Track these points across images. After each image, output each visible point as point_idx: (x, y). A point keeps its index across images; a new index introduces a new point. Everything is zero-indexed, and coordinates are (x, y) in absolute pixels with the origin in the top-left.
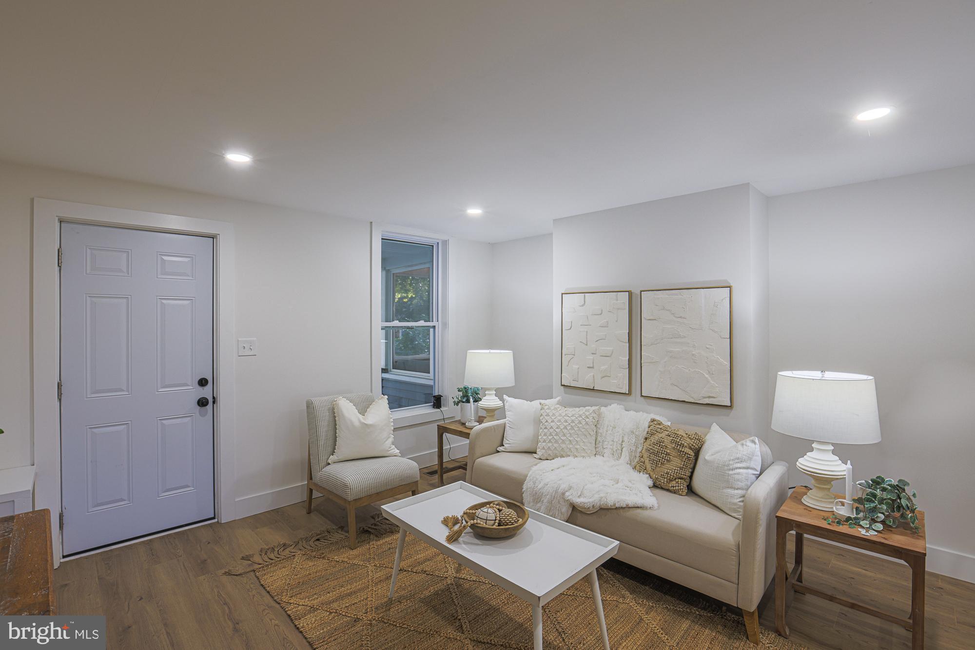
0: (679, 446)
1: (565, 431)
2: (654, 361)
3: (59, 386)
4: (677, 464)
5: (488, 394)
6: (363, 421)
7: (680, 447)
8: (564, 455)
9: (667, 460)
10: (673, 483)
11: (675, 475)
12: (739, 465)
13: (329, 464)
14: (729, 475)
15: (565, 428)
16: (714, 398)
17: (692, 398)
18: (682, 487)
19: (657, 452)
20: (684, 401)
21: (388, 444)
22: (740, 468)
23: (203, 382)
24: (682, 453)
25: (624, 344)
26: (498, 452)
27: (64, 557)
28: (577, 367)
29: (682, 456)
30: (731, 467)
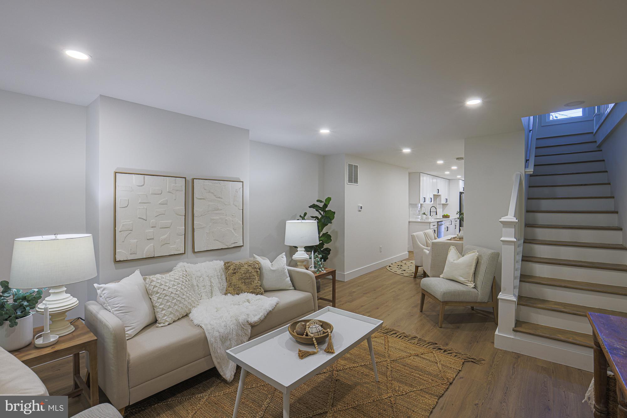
2: (203, 226)
5: (54, 293)
16: (237, 243)
17: (227, 245)
19: (249, 277)
20: (222, 249)
25: (181, 217)
28: (135, 241)
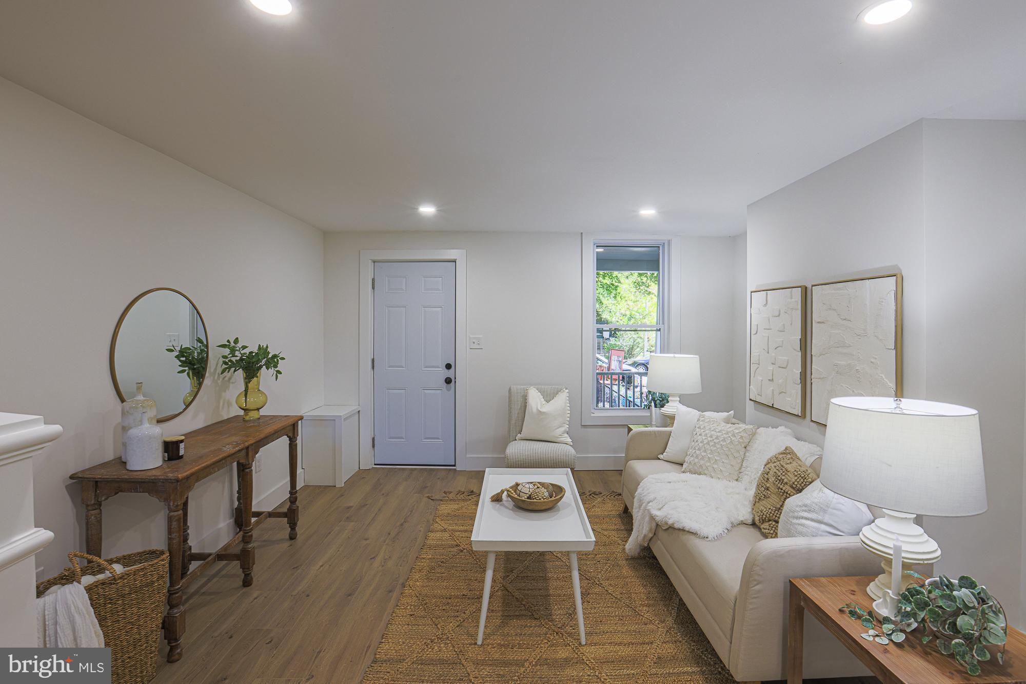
0: (778, 481)
1: (707, 447)
2: (822, 377)
3: (373, 361)
4: (774, 503)
5: (672, 400)
6: (539, 408)
7: (779, 483)
8: (702, 473)
9: (765, 495)
10: (766, 524)
11: (768, 515)
12: (805, 514)
13: (516, 440)
14: (792, 524)
15: (708, 443)
18: (772, 532)
21: (560, 431)
22: (807, 519)
23: (448, 366)
24: (780, 490)
25: (797, 353)
26: (659, 459)
27: (375, 465)
28: (761, 379)
29: (780, 494)
30: (796, 514)
